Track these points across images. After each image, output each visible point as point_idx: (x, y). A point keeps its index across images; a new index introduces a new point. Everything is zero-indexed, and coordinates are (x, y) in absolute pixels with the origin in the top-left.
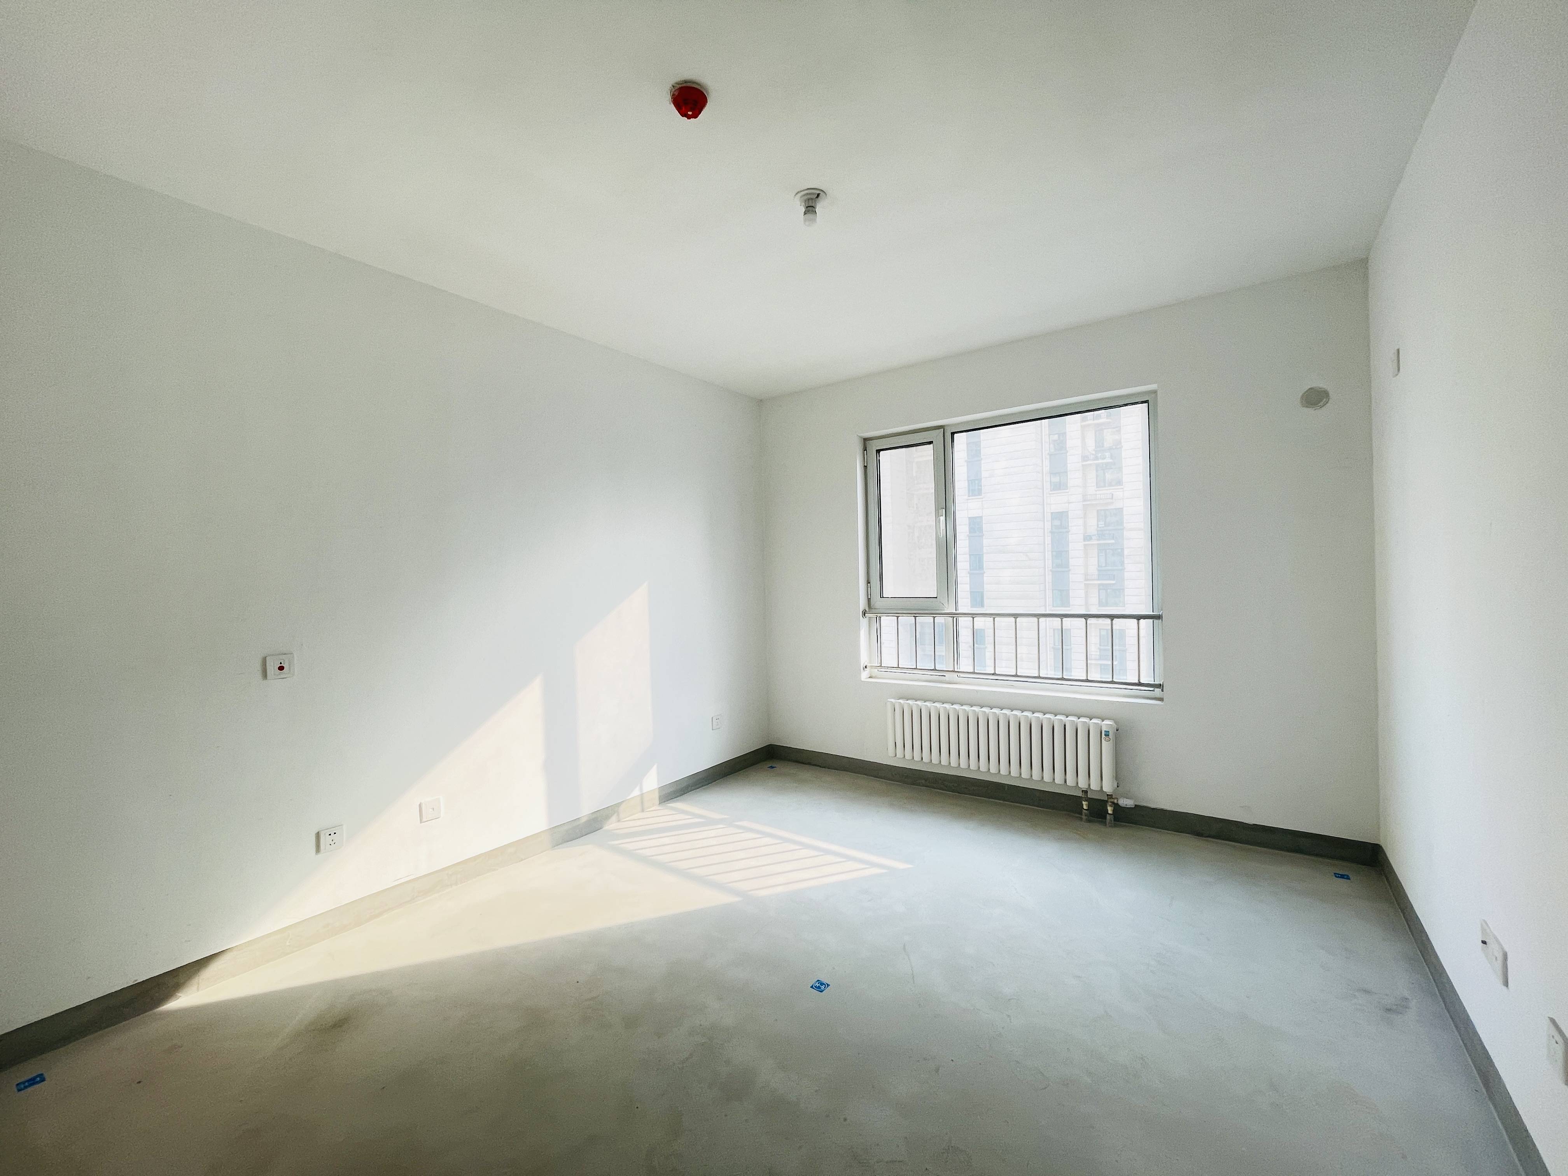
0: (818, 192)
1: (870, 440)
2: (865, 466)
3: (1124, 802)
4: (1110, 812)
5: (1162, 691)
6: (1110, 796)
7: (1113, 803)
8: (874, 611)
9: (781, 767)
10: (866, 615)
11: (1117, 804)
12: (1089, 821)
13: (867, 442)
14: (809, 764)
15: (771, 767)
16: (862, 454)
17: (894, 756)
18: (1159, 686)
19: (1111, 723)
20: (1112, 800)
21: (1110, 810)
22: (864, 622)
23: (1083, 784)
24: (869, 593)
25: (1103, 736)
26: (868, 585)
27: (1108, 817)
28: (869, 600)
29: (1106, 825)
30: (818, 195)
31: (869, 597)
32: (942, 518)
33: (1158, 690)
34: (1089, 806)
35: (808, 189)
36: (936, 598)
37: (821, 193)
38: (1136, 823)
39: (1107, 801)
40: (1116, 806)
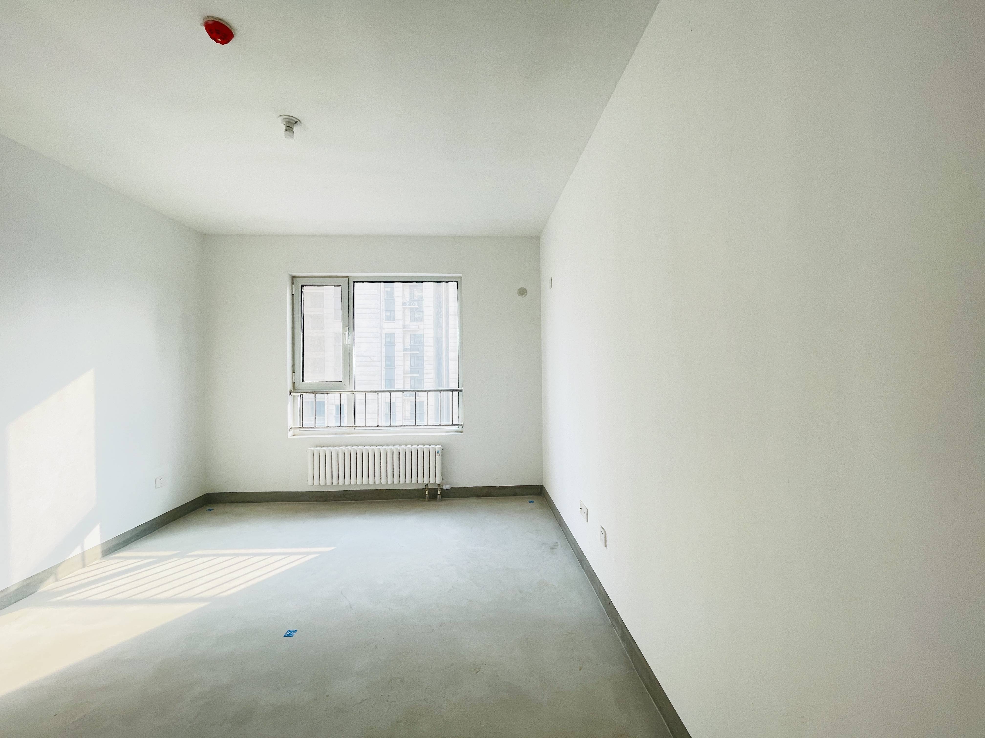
0: (296, 120)
1: (297, 278)
2: (292, 294)
3: (446, 487)
4: (439, 493)
5: (463, 427)
6: (439, 485)
7: (441, 488)
8: (297, 391)
9: (217, 509)
10: (291, 394)
11: (443, 489)
12: (429, 501)
13: (295, 279)
14: (243, 502)
15: (209, 510)
16: (291, 287)
17: (313, 484)
18: (462, 425)
19: (440, 446)
20: (440, 487)
21: (439, 492)
22: (290, 398)
23: (426, 482)
24: (294, 379)
25: (436, 453)
26: (293, 374)
27: (438, 496)
28: (294, 384)
29: (437, 501)
30: (296, 122)
31: (294, 382)
32: (347, 333)
33: (460, 427)
34: (429, 492)
35: (290, 116)
36: (342, 382)
37: (299, 122)
38: (451, 497)
39: (437, 488)
40: (442, 490)
